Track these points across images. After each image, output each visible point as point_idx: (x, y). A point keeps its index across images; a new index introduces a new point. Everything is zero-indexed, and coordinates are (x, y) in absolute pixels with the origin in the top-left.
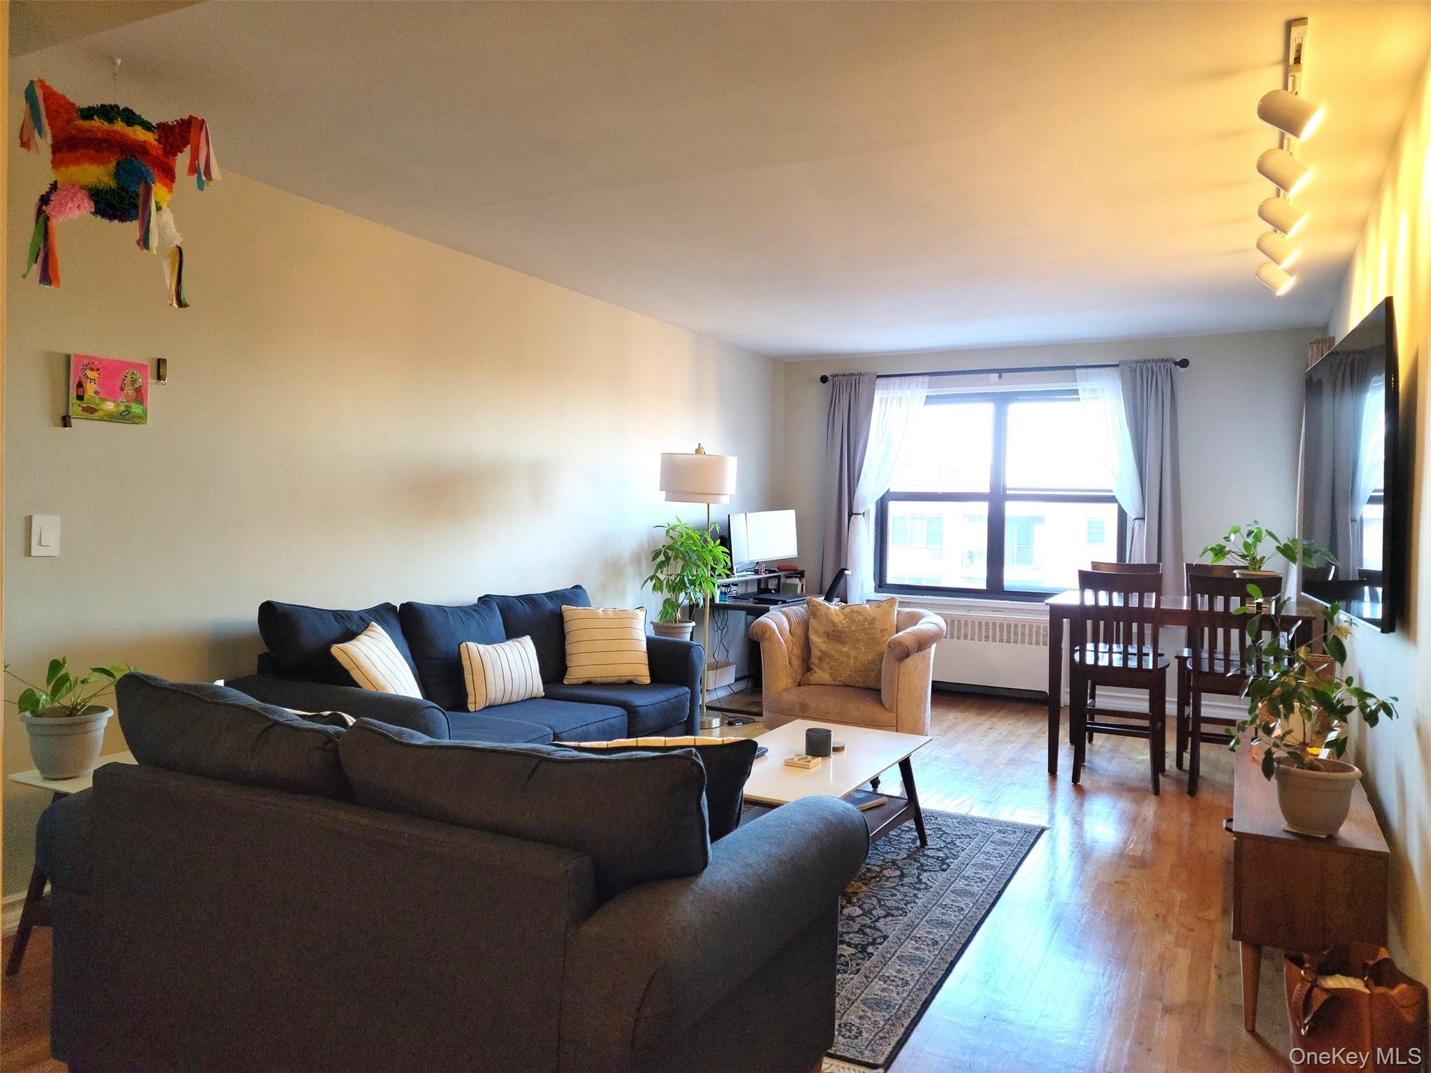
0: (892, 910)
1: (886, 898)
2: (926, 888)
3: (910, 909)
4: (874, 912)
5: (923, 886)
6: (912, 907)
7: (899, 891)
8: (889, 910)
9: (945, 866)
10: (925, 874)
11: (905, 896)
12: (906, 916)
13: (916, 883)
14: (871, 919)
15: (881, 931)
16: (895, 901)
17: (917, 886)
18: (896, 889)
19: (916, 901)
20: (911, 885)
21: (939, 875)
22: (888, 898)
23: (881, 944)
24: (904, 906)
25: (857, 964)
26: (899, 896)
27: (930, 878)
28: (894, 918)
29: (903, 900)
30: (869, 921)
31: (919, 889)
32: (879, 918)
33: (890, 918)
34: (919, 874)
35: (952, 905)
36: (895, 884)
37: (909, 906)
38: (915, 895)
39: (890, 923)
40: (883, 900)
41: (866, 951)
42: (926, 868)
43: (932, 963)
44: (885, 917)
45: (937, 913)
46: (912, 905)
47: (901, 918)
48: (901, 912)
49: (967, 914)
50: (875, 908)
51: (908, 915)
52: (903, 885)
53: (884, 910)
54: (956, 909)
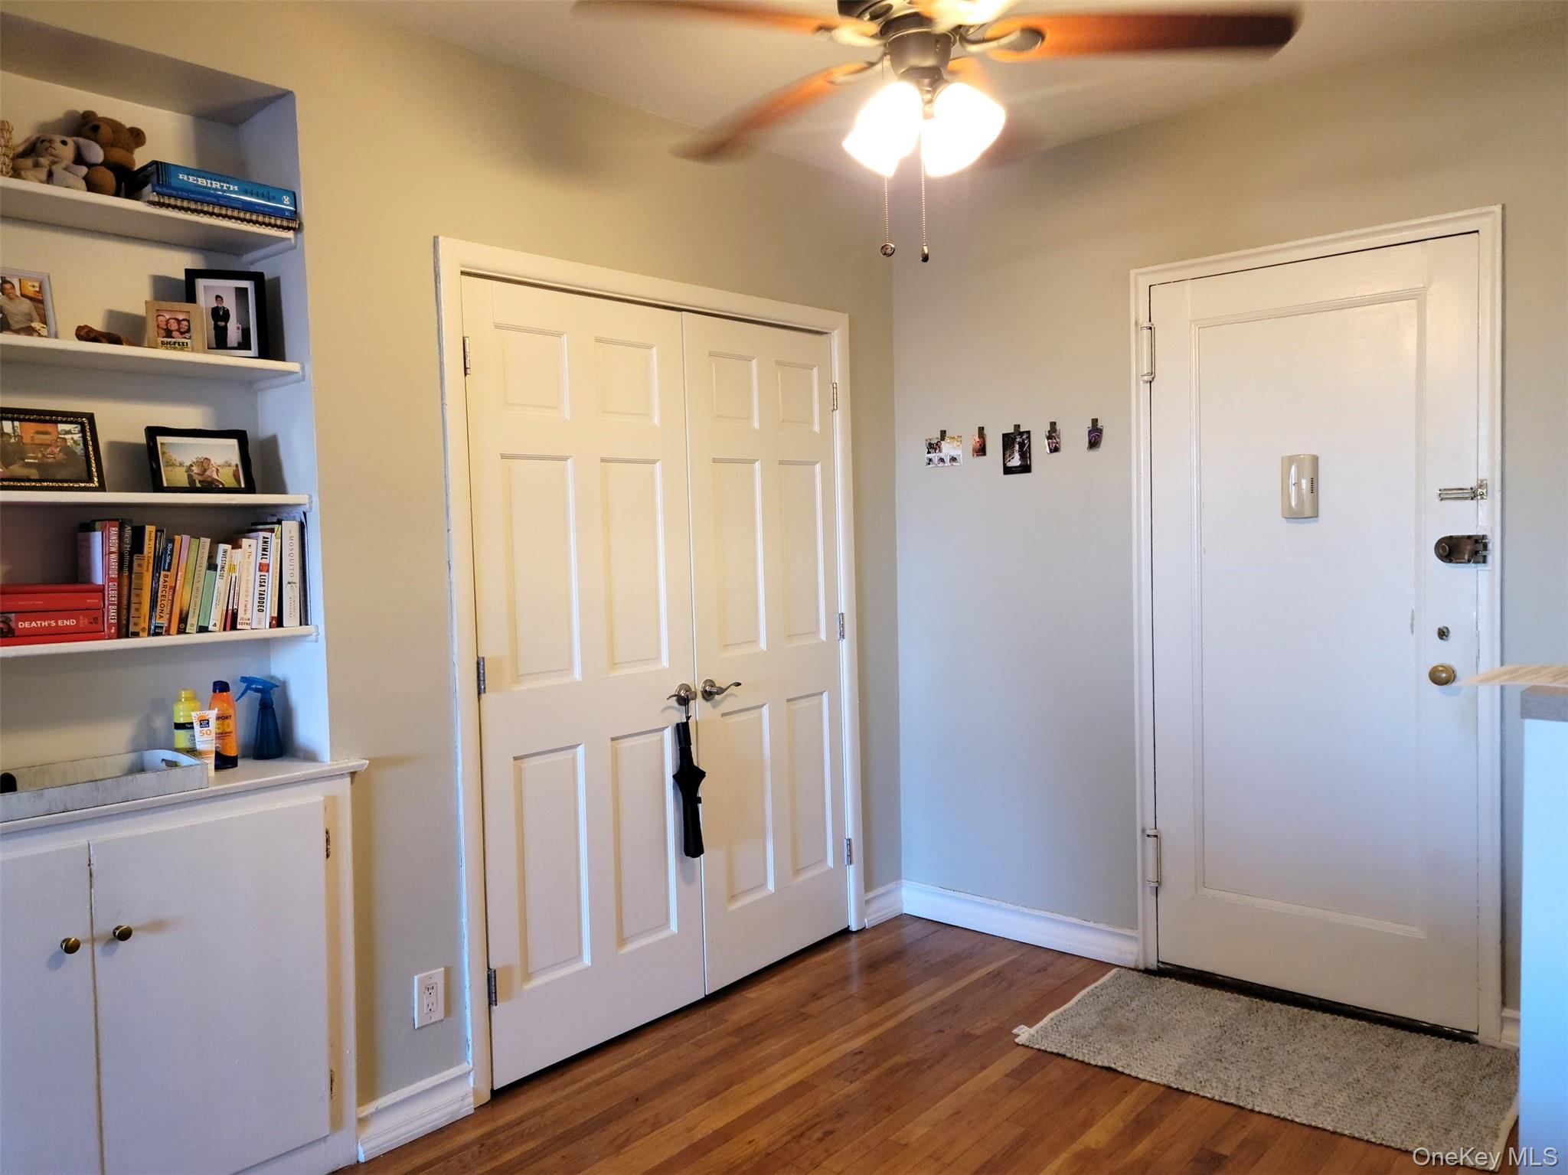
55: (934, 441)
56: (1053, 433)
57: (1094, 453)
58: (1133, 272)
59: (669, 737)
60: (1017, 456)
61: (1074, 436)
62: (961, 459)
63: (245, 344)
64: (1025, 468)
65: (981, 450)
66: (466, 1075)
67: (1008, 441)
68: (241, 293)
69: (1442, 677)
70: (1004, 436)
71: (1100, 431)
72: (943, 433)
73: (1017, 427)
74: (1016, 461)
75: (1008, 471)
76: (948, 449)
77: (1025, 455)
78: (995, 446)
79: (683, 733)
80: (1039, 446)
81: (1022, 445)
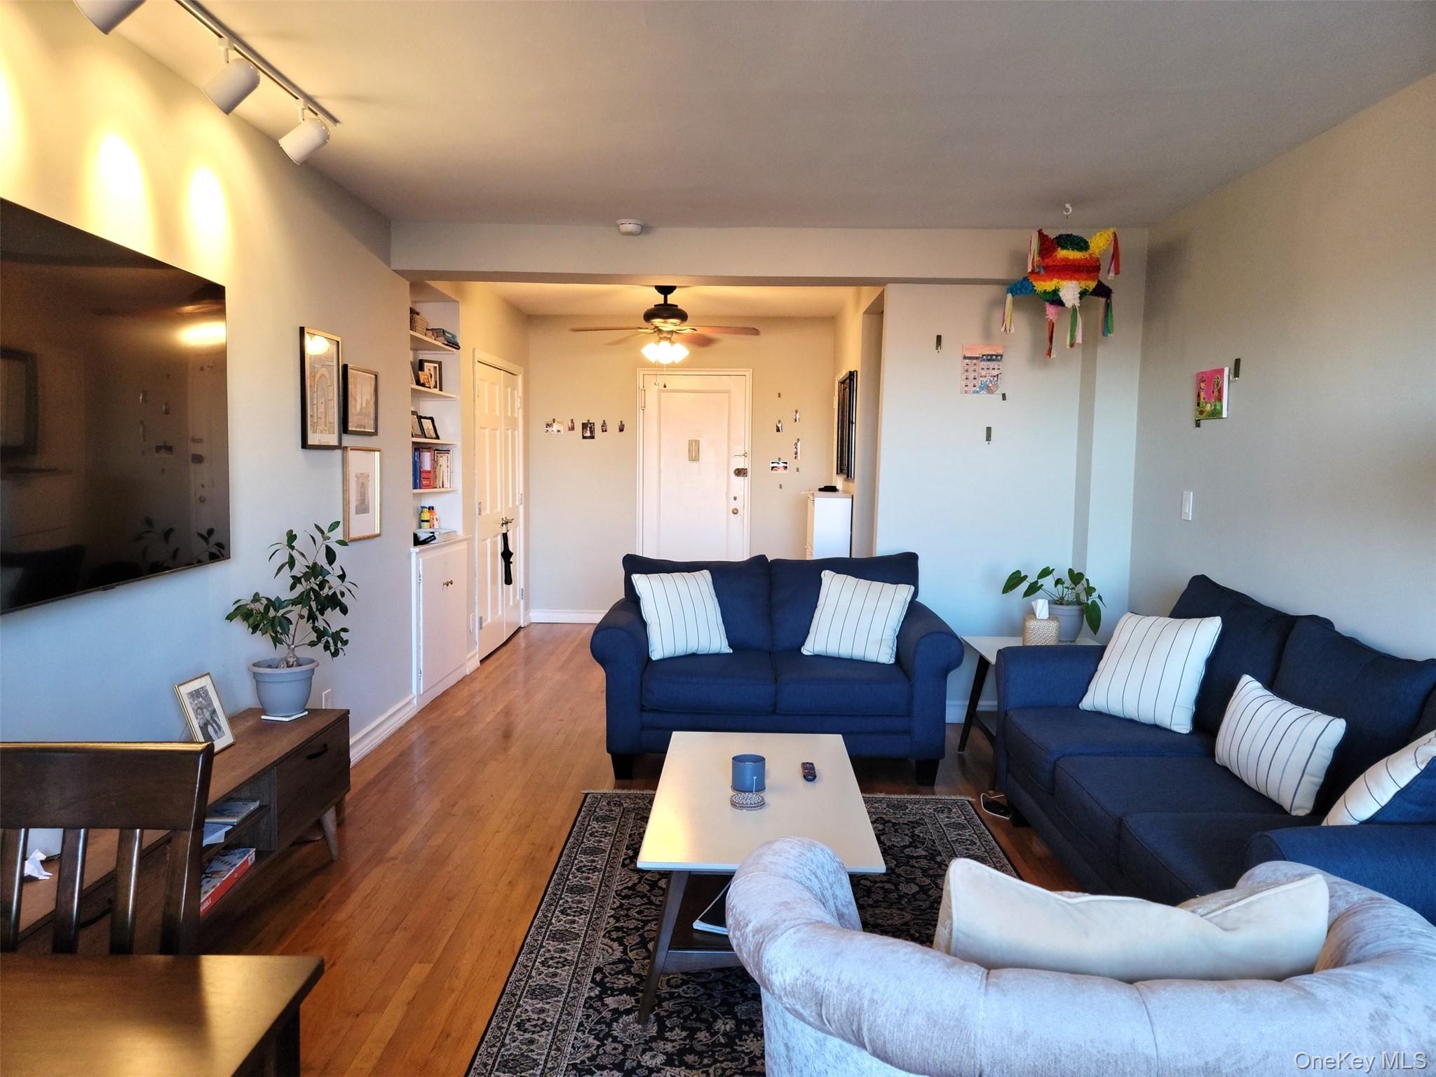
0: (632, 894)
1: (646, 907)
2: (609, 932)
3: (615, 900)
4: (648, 888)
5: (614, 935)
6: (614, 902)
7: (637, 920)
8: (635, 894)
9: (598, 977)
10: (618, 955)
11: (627, 916)
12: (616, 892)
13: (624, 937)
14: (646, 879)
15: (631, 870)
16: (635, 905)
17: (620, 934)
18: (641, 921)
19: (613, 912)
20: (628, 932)
21: (601, 960)
22: (643, 907)
23: (624, 859)
24: (623, 901)
25: (633, 840)
26: (633, 913)
27: (610, 950)
28: (626, 885)
29: (628, 909)
30: (646, 876)
31: (617, 929)
32: (639, 882)
33: (630, 885)
34: (625, 952)
35: (574, 916)
36: (647, 928)
37: (618, 904)
38: (618, 920)
39: (627, 880)
40: (646, 904)
41: (633, 850)
42: (621, 966)
43: (577, 852)
44: (635, 885)
45: (588, 902)
46: (615, 906)
47: (620, 888)
48: (623, 894)
49: (556, 908)
50: (649, 891)
51: (614, 894)
52: (637, 929)
53: (639, 892)
54: (569, 911)
55: (550, 423)
56: (604, 425)
57: (621, 433)
58: (638, 369)
59: (500, 539)
60: (588, 432)
61: (613, 428)
62: (562, 431)
63: (435, 387)
64: (592, 437)
65: (572, 428)
66: (475, 655)
67: (584, 426)
68: (435, 367)
69: (735, 512)
70: (583, 424)
71: (624, 425)
72: (554, 420)
73: (589, 421)
74: (588, 434)
75: (584, 438)
76: (555, 427)
77: (592, 432)
78: (578, 428)
79: (505, 536)
80: (598, 429)
81: (591, 428)
